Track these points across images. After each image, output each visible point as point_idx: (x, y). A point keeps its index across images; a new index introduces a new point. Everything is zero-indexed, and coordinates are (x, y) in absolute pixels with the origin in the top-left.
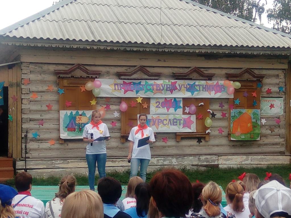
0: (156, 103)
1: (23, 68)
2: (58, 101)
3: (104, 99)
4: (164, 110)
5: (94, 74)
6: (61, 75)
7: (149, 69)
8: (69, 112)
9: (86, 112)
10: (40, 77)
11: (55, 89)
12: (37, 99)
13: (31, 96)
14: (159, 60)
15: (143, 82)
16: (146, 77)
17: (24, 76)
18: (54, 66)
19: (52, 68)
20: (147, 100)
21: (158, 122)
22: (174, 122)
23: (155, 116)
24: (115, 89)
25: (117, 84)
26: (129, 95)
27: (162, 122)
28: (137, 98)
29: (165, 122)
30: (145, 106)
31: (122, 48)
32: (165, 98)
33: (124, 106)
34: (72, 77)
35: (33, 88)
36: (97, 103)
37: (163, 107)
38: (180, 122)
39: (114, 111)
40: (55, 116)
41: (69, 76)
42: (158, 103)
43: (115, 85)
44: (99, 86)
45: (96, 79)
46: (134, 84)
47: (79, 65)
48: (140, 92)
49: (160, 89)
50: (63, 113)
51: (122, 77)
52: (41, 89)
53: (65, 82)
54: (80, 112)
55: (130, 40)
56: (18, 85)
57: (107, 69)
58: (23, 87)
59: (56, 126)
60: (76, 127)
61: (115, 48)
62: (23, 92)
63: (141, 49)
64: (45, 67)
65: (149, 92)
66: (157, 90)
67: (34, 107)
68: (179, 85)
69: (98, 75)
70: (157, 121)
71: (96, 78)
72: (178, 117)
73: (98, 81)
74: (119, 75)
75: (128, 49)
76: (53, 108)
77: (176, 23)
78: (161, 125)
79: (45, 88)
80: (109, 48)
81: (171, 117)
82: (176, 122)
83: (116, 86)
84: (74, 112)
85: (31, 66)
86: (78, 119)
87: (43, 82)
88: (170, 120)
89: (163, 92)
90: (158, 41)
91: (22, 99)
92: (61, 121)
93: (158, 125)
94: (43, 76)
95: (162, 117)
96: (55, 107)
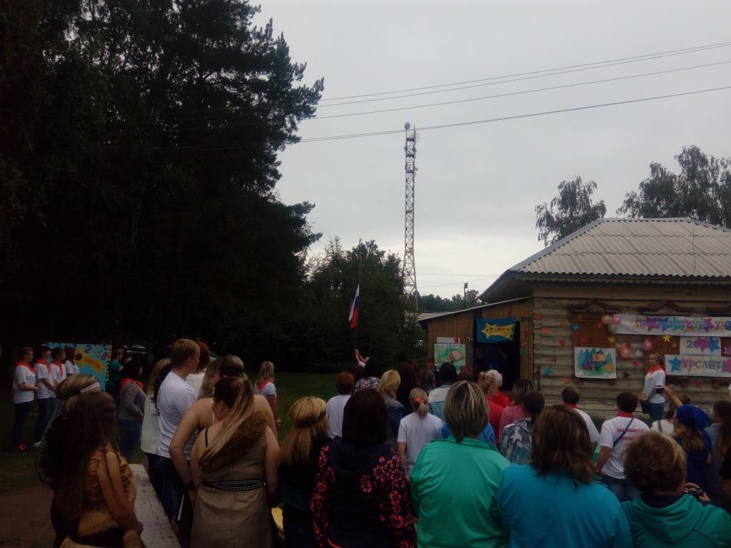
0: (688, 342)
1: (535, 302)
2: (571, 338)
3: (624, 337)
4: (698, 351)
5: (612, 309)
6: (575, 310)
7: (678, 304)
8: (584, 349)
9: (603, 350)
10: (552, 312)
11: (568, 323)
12: (549, 335)
13: (543, 331)
14: (689, 294)
15: (671, 318)
16: (674, 312)
17: (536, 311)
18: (567, 301)
19: (565, 303)
20: (676, 339)
21: (691, 364)
22: (711, 365)
23: (686, 357)
24: (637, 326)
25: (640, 321)
26: (654, 332)
27: (695, 364)
28: (665, 336)
29: (699, 364)
30: (674, 345)
31: (646, 282)
32: (699, 337)
33: (648, 344)
34: (588, 312)
35: (546, 323)
36: (616, 341)
37: (696, 347)
38: (718, 365)
39: (636, 349)
40: (569, 352)
41: (585, 311)
42: (689, 343)
43: (637, 321)
44: (619, 323)
45: (615, 315)
46: (660, 320)
47: (596, 299)
48: (668, 329)
49: (692, 327)
50: (578, 350)
51: (646, 313)
52: (553, 324)
53: (580, 318)
54: (597, 350)
55: (655, 273)
56: (530, 320)
57: (628, 304)
58: (535, 321)
59: (570, 364)
60: (593, 366)
61: (638, 282)
62: (536, 327)
63: (669, 282)
64: (558, 302)
65: (678, 330)
66: (688, 327)
67: (546, 343)
68: (716, 323)
69: (617, 310)
70: (689, 362)
71: (615, 313)
72: (715, 359)
73: (617, 317)
74: (641, 311)
75: (654, 282)
76: (566, 344)
77: (706, 252)
78: (694, 367)
79: (558, 323)
80: (630, 282)
81: (707, 359)
82: (714, 365)
83: (639, 323)
84: (590, 349)
85: (544, 301)
86: (594, 357)
87: (555, 317)
88: (705, 362)
89: (696, 330)
90: (689, 273)
91: (534, 334)
92: (576, 358)
93: (691, 367)
94: (555, 311)
95: (695, 359)
96: (568, 343)
